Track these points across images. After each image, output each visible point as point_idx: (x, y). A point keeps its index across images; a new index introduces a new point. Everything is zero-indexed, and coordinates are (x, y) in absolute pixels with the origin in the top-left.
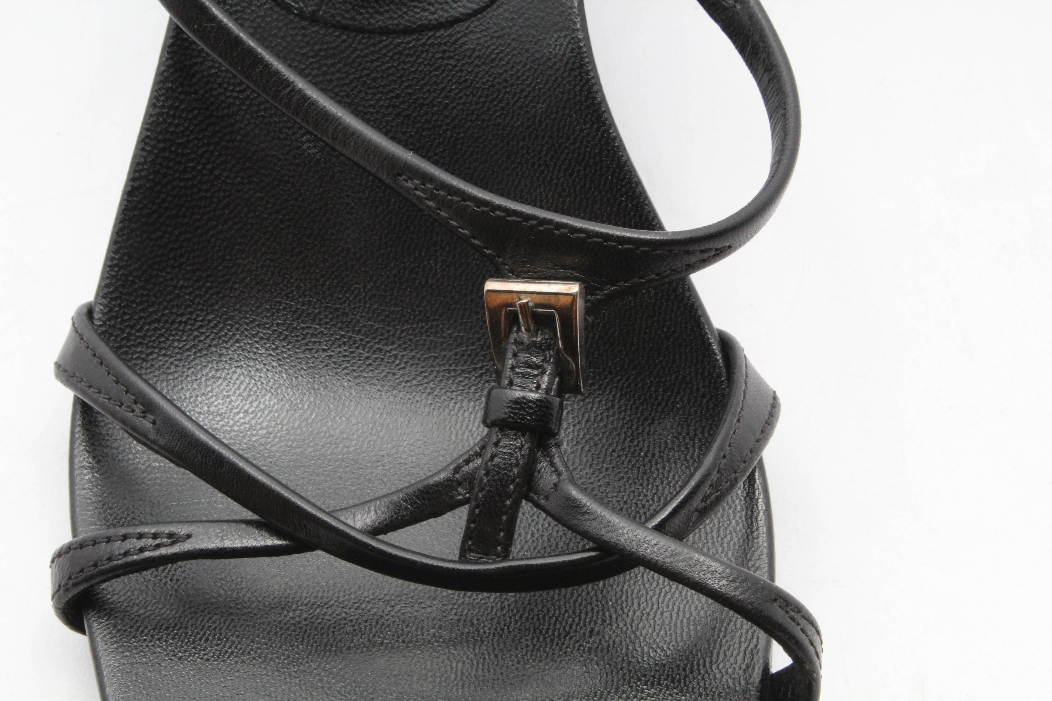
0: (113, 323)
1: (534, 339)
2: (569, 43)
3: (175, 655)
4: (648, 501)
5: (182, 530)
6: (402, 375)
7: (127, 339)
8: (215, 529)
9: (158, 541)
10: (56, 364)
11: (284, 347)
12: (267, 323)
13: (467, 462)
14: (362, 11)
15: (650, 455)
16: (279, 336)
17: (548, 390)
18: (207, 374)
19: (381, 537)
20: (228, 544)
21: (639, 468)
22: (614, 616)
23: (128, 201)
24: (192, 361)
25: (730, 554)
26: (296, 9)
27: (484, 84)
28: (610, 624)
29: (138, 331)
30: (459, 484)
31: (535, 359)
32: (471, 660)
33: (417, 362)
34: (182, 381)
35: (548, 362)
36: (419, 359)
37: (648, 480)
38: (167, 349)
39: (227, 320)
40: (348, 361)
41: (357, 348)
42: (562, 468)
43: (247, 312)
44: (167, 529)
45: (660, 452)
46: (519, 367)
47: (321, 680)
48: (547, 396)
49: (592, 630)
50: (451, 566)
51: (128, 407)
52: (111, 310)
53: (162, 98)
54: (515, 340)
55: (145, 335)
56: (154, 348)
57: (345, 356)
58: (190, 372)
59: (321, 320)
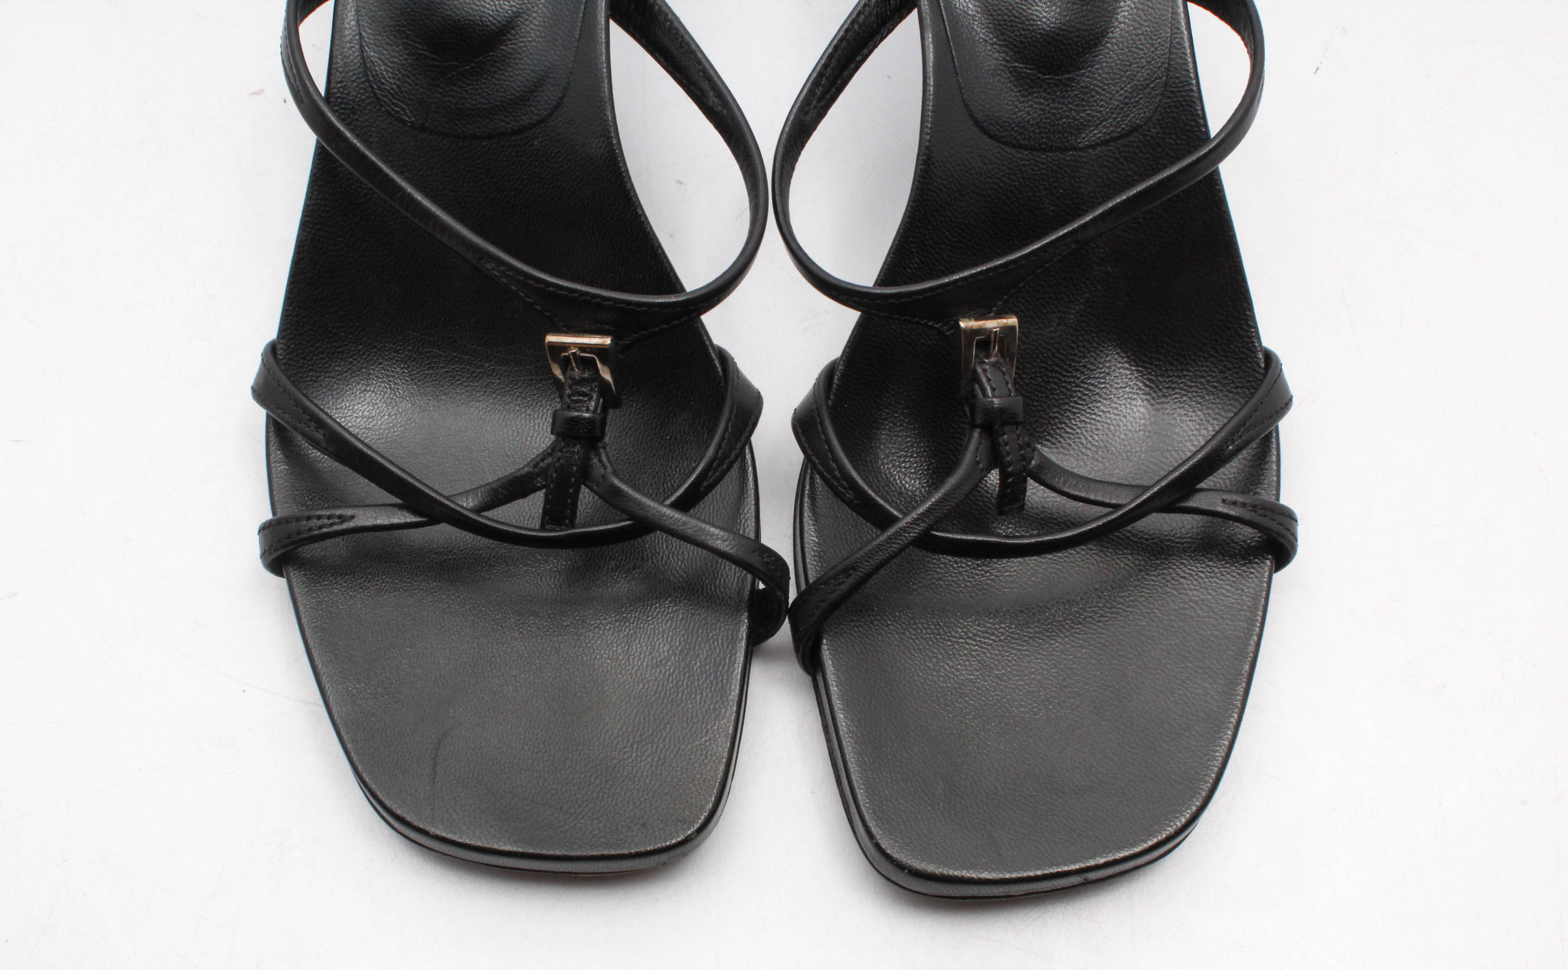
0: (290, 356)
1: (583, 376)
2: (606, 147)
3: (347, 594)
4: (672, 472)
5: (349, 512)
6: (499, 384)
7: (301, 367)
8: (370, 512)
9: (331, 521)
10: (252, 388)
11: (414, 366)
12: (400, 350)
13: (543, 460)
14: (457, 122)
15: (673, 438)
16: (409, 359)
17: (595, 411)
18: (360, 388)
19: (486, 514)
20: (379, 522)
21: (666, 448)
22: (650, 555)
23: (296, 269)
24: (349, 380)
25: (728, 510)
26: (410, 122)
27: (547, 175)
28: (647, 560)
29: (309, 361)
30: (538, 475)
31: (584, 390)
32: (553, 588)
33: (509, 373)
34: (342, 395)
35: (594, 391)
36: (510, 372)
37: (672, 456)
38: (330, 372)
39: (371, 349)
40: (460, 375)
41: (466, 365)
42: (608, 464)
43: (386, 342)
44: (338, 512)
45: (680, 436)
46: (574, 396)
47: (449, 607)
48: (594, 415)
49: (635, 565)
50: (534, 534)
51: (305, 424)
52: (289, 347)
53: (316, 193)
54: (570, 376)
55: (314, 363)
56: (321, 372)
57: (457, 371)
58: (348, 388)
59: (438, 346)
